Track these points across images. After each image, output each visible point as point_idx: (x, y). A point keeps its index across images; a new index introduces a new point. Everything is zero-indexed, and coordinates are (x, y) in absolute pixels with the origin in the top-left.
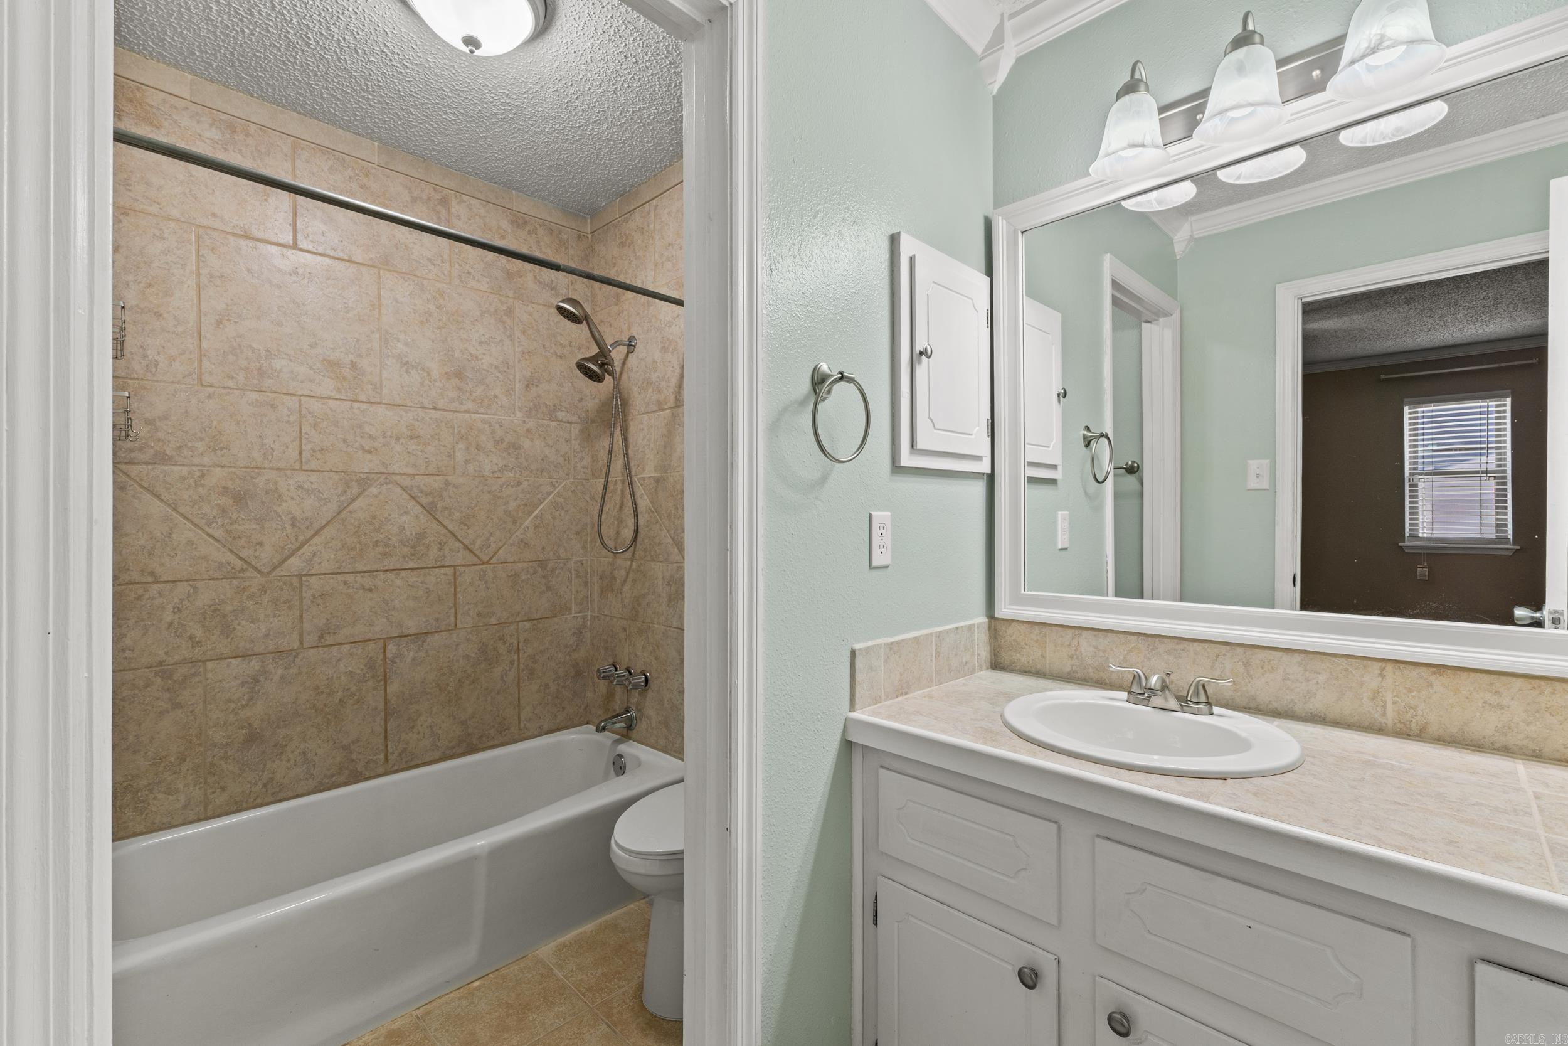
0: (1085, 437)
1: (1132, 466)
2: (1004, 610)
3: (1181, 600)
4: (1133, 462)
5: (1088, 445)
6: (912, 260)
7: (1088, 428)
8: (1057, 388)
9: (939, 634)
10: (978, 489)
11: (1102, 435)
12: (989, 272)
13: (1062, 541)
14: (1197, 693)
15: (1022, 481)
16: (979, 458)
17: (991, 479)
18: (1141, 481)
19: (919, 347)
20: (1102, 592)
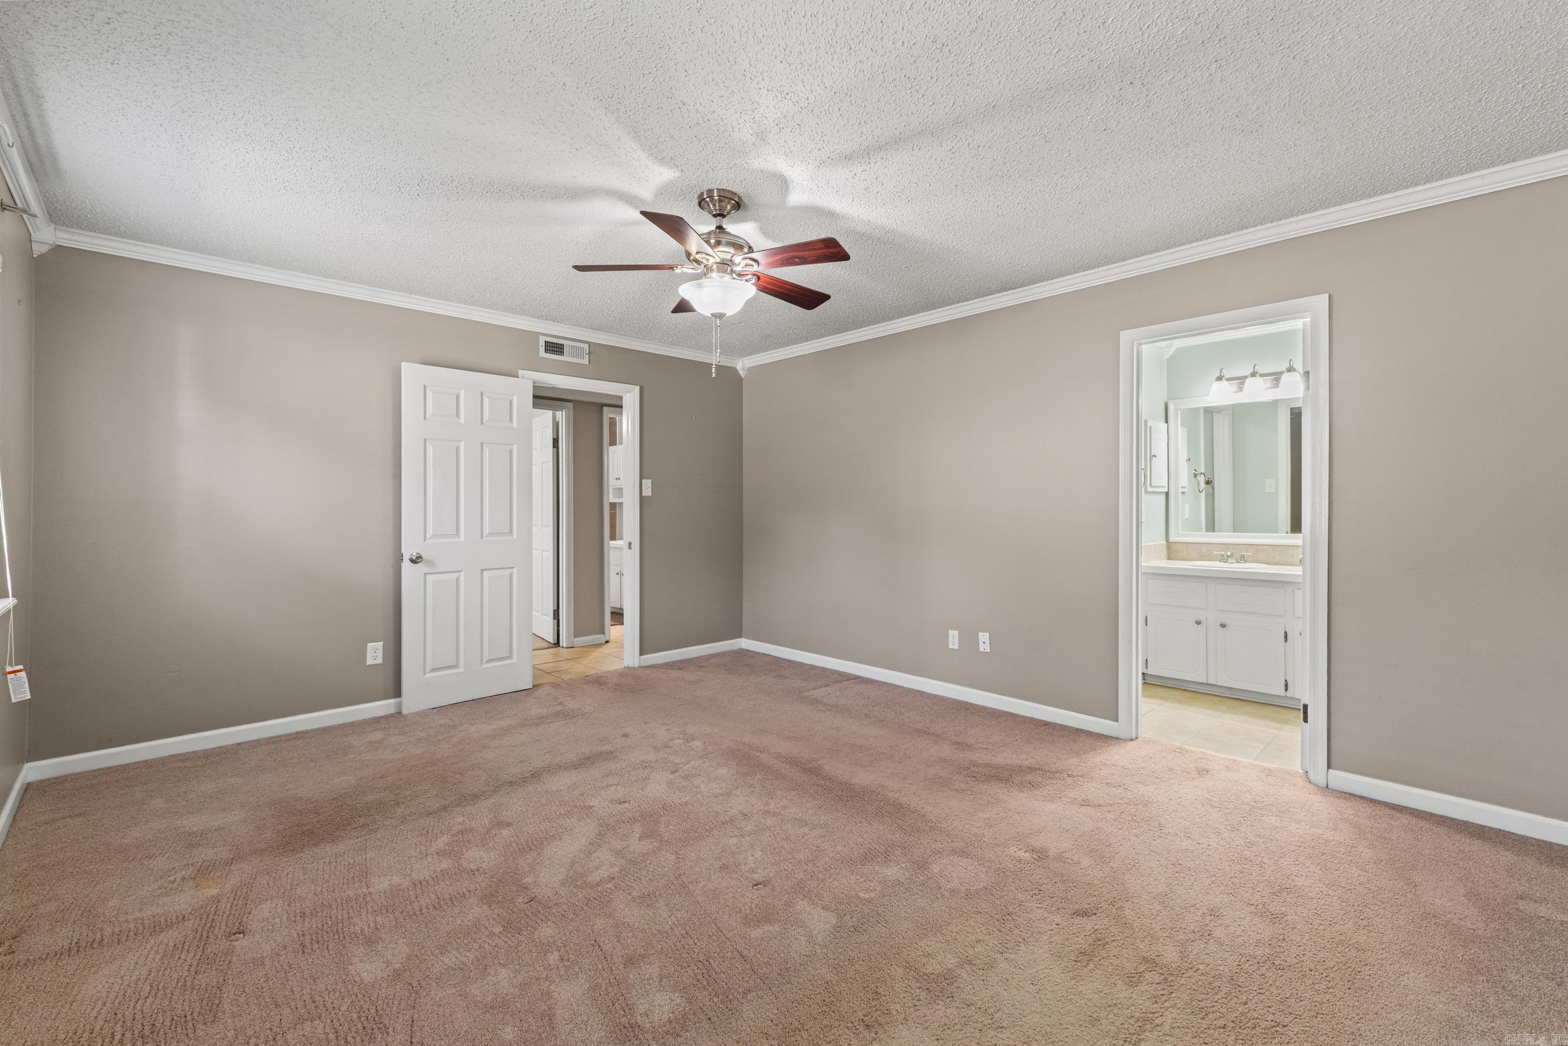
0: (1194, 474)
1: (1208, 481)
2: (1172, 539)
3: (1234, 532)
4: (1209, 478)
5: (1195, 477)
6: (1150, 427)
7: (1195, 470)
8: (1186, 458)
9: (1155, 545)
10: (1163, 497)
11: (1202, 473)
12: (1167, 422)
13: (1187, 516)
14: (1241, 558)
15: (1180, 493)
16: (1164, 487)
17: (1167, 494)
18: (1213, 489)
19: (1153, 454)
20: (1199, 530)
